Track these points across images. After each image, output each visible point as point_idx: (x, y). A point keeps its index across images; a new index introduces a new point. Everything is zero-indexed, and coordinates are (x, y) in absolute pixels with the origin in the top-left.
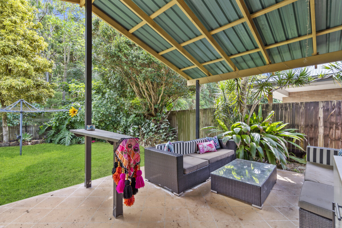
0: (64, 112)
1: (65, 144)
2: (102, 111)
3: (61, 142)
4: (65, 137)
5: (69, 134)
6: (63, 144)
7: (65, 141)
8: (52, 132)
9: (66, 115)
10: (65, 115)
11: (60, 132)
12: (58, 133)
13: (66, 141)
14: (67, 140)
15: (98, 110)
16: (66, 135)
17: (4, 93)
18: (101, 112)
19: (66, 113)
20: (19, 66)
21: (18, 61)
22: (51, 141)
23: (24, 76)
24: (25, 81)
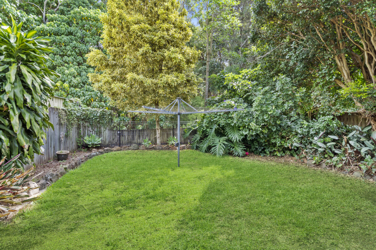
0: (216, 113)
1: (215, 155)
2: (270, 111)
3: (211, 151)
4: (215, 146)
5: (219, 141)
6: (214, 153)
7: (215, 150)
8: (198, 136)
9: (218, 117)
10: (216, 117)
11: (208, 138)
12: (205, 139)
13: (217, 151)
14: (217, 149)
15: (265, 109)
16: (216, 143)
17: (161, 92)
18: (270, 113)
19: (218, 114)
20: (173, 58)
21: (173, 52)
22: (197, 148)
23: (176, 70)
24: (178, 76)
